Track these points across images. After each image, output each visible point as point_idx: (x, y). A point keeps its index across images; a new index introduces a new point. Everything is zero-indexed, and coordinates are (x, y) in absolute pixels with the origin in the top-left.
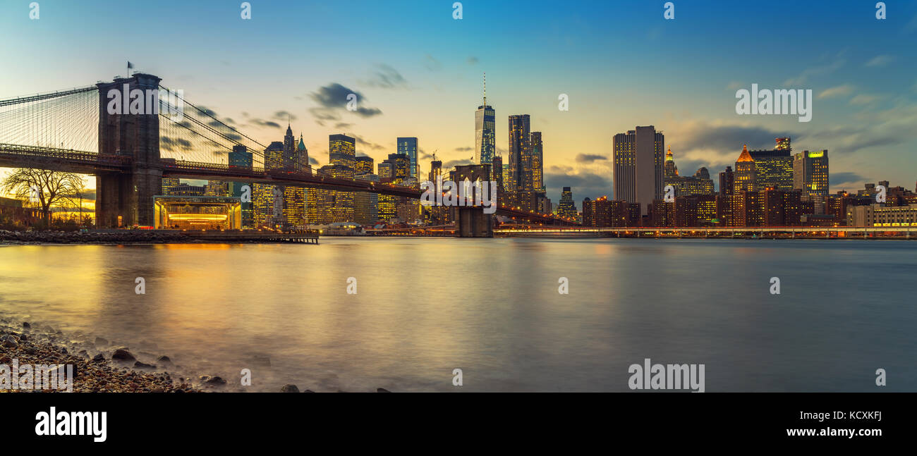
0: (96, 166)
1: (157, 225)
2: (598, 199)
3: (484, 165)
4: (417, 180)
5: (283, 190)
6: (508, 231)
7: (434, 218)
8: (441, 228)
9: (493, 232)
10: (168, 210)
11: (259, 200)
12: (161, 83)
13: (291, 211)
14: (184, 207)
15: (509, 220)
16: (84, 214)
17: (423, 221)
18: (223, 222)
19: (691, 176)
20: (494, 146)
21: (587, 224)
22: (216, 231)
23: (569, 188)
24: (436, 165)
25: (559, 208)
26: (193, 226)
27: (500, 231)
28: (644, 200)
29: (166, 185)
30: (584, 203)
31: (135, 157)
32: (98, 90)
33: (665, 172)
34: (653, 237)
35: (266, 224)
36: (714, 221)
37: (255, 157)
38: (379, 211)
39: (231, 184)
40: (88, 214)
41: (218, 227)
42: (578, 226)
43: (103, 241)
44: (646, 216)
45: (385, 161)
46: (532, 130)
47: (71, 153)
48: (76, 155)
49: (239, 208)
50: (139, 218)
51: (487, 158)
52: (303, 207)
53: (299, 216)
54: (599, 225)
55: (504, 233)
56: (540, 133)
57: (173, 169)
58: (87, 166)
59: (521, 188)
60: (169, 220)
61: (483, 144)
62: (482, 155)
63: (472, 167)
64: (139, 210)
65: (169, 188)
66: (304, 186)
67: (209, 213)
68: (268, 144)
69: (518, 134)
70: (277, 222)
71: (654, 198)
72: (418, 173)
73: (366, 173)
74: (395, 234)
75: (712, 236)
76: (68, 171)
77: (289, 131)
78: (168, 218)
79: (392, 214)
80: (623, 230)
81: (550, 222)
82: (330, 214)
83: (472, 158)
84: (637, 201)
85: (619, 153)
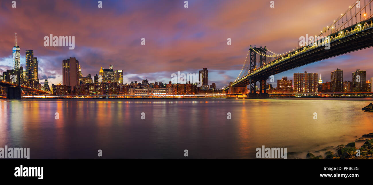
2: (58, 84)
19: (86, 77)
21: (54, 94)
23: (47, 80)
25: (44, 88)
27: (23, 97)
28: (73, 85)
30: (52, 85)
36: (94, 92)
42: (51, 95)
44: (73, 91)
46: (34, 56)
54: (59, 94)
56: (37, 58)
59: (30, 80)
61: (15, 62)
62: (15, 66)
63: (13, 70)
69: (29, 58)
71: (76, 84)
80: (66, 96)
81: (41, 93)
84: (70, 85)
85: (64, 67)
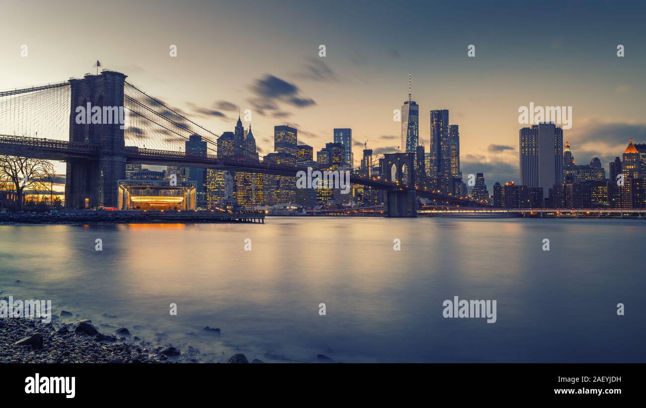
0: (67, 153)
1: (120, 207)
2: (507, 184)
3: (409, 154)
4: (351, 166)
5: (233, 175)
6: (429, 212)
7: (366, 200)
8: (371, 209)
9: (416, 212)
10: (131, 192)
11: (212, 184)
12: (127, 80)
13: (240, 194)
14: (145, 190)
15: (430, 201)
16: (54, 197)
17: (356, 203)
18: (180, 203)
19: (586, 165)
20: (418, 137)
21: (497, 206)
22: (173, 211)
23: (482, 174)
24: (368, 153)
25: (474, 192)
26: (153, 207)
27: (423, 212)
28: (546, 182)
29: (129, 170)
30: (494, 187)
31: (101, 144)
32: (70, 86)
33: (563, 160)
34: (554, 217)
35: (218, 205)
36: (605, 203)
37: (209, 145)
38: (318, 193)
39: (188, 170)
40: (58, 196)
41: (176, 208)
42: (490, 207)
43: (71, 220)
44: (548, 199)
45: (323, 150)
46: (450, 124)
47: (45, 142)
48: (49, 143)
49: (194, 191)
50: (105, 200)
51: (412, 147)
52: (251, 190)
53: (247, 198)
54: (507, 207)
55: (426, 214)
56: (457, 126)
57: (136, 156)
58: (58, 154)
59: (440, 174)
60: (131, 201)
61: (408, 135)
62: (407, 144)
63: (398, 155)
64: (104, 193)
65: (132, 173)
66: (252, 172)
67: (167, 195)
68: (220, 134)
69: (438, 126)
70: (228, 204)
71: (554, 183)
72: (351, 160)
73: (306, 160)
74: (332, 214)
75: (604, 216)
76: (41, 158)
77: (239, 123)
78: (131, 200)
79: (329, 196)
80: (529, 211)
81: (466, 204)
82: (274, 197)
83: (399, 147)
84: (540, 186)
85: (525, 144)
